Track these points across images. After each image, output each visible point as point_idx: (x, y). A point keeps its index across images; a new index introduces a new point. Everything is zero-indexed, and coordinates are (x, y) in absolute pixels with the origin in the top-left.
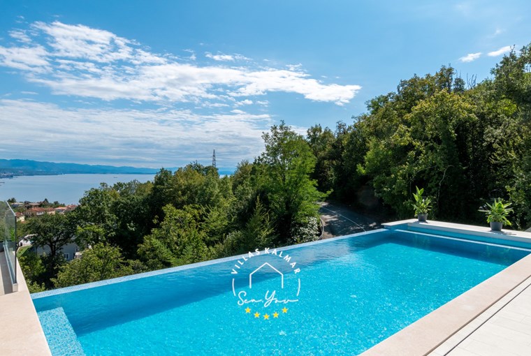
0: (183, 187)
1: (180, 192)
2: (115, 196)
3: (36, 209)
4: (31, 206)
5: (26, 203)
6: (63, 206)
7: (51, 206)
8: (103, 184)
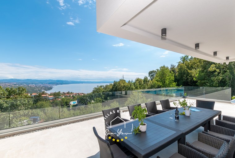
1: (122, 88)
3: (67, 94)
4: (65, 94)
6: (73, 93)
7: (70, 93)
8: (98, 86)
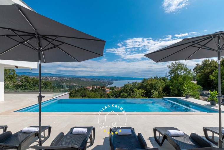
0: (149, 84)
2: (131, 86)
5: (118, 87)
8: (129, 83)
